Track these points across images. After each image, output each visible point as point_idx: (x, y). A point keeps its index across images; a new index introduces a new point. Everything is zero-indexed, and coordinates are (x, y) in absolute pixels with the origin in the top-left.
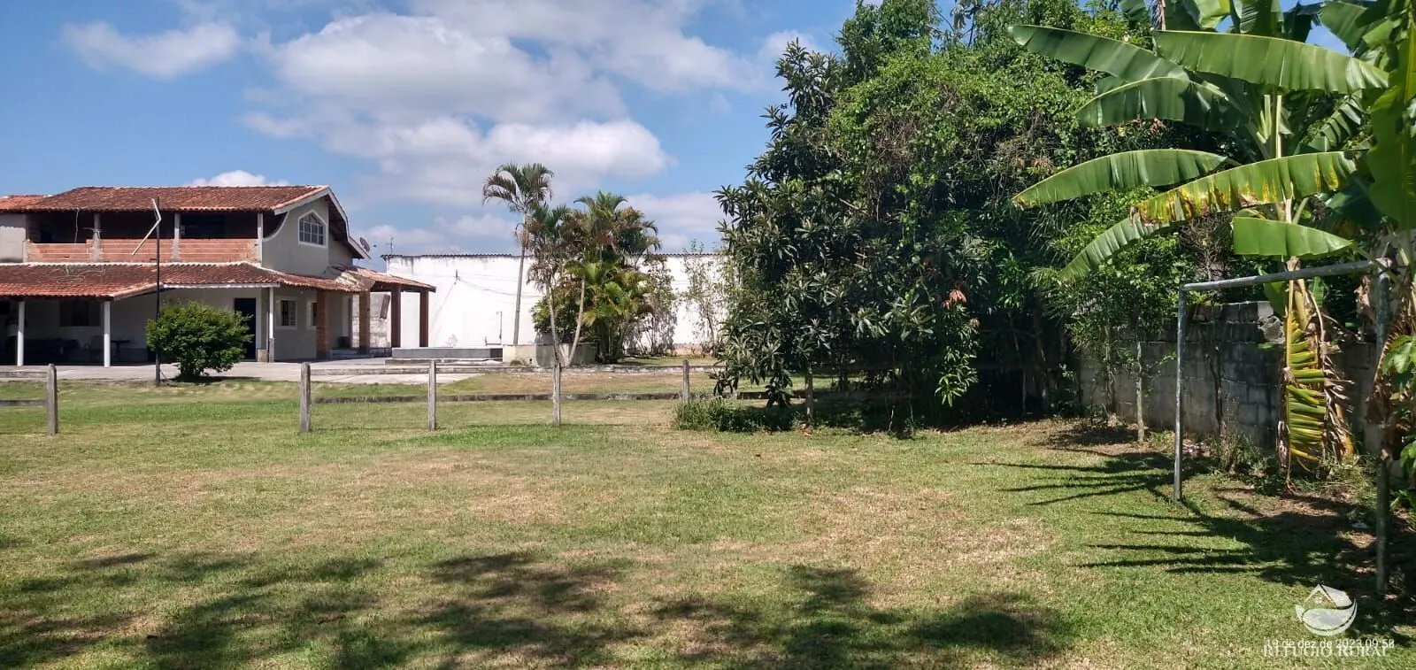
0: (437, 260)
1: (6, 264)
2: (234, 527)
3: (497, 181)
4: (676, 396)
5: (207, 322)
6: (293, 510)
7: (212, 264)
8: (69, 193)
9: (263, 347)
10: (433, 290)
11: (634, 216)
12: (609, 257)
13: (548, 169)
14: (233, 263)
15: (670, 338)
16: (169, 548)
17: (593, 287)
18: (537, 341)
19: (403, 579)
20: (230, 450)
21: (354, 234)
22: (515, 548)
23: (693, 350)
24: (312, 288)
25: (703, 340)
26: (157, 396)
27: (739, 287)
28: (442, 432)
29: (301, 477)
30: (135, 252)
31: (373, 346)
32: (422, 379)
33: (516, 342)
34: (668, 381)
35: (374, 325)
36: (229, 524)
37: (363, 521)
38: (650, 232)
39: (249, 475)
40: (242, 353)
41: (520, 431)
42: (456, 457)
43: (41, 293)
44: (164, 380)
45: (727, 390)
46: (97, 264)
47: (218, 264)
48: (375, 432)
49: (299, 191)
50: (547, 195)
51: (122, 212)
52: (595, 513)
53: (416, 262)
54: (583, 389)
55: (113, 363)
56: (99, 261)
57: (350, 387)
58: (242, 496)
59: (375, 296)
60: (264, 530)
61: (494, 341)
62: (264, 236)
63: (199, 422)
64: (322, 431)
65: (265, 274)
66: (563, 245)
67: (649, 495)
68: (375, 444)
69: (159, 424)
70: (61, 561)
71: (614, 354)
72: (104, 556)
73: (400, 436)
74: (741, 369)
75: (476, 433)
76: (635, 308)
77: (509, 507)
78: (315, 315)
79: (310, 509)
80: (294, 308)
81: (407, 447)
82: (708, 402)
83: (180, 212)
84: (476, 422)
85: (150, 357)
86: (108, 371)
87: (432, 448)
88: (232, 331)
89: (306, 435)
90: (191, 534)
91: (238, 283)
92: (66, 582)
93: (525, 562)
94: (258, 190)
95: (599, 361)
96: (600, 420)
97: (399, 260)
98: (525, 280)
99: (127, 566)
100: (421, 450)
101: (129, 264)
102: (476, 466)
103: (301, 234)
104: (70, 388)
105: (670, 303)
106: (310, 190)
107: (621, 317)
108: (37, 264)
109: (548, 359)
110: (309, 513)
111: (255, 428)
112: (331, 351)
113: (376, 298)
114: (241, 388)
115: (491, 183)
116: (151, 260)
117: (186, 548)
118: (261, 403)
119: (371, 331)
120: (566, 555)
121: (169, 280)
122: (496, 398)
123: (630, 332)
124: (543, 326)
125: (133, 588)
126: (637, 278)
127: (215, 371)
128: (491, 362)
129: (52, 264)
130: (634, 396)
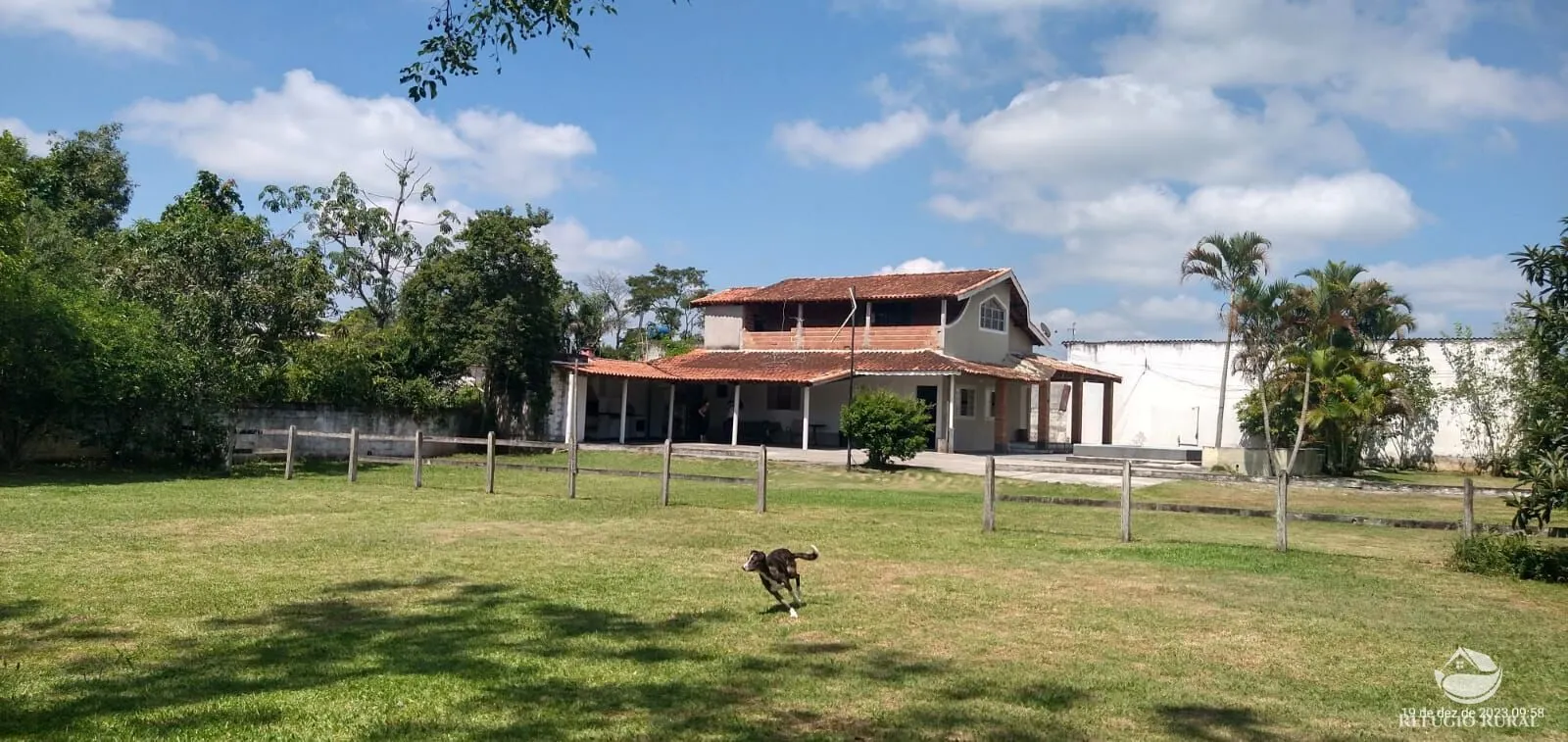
0: (1124, 347)
1: (726, 351)
2: (929, 627)
3: (1199, 255)
4: (1453, 527)
5: (893, 409)
6: (984, 616)
7: (898, 351)
8: (778, 284)
9: (943, 437)
10: (1119, 380)
11: (1378, 289)
12: (1343, 342)
13: (1264, 237)
14: (917, 351)
15: (1428, 448)
16: (869, 642)
17: (1321, 380)
18: (1243, 443)
19: (1114, 719)
20: (918, 543)
21: (1035, 320)
22: (1247, 703)
23: (1463, 465)
24: (992, 377)
25: (1476, 451)
26: (848, 481)
27: (1533, 380)
28: (1137, 544)
29: (989, 581)
30: (831, 340)
31: (1051, 441)
32: (1115, 481)
33: (1218, 444)
34: (1430, 504)
35: (1053, 418)
36: (922, 623)
37: (1059, 641)
38: (1402, 309)
39: (939, 572)
40: (924, 442)
41: (1234, 552)
42: (1157, 576)
43: (753, 379)
44: (854, 466)
45: (1533, 523)
46: (799, 351)
47: (903, 352)
48: (1061, 538)
49: (983, 275)
50: (1261, 270)
51: (820, 301)
52: (1352, 672)
53: (1100, 348)
54: (1311, 507)
55: (810, 446)
56: (801, 348)
57: (1030, 484)
58: (932, 595)
59: (1056, 386)
60: (958, 635)
61: (1189, 441)
62: (947, 323)
63: (887, 510)
64: (1006, 531)
65: (947, 361)
66: (1281, 329)
67: (1426, 657)
68: (1062, 551)
69: (851, 510)
70: (773, 642)
71: (1349, 465)
72: (808, 641)
73: (1088, 545)
74: (1557, 496)
75: (1179, 550)
76: (1379, 406)
77: (1233, 648)
78: (993, 404)
79: (1002, 618)
80: (972, 398)
81: (1100, 559)
82: (1503, 537)
83: (871, 300)
84: (1176, 536)
85: (842, 442)
86: (805, 454)
87: (1128, 563)
88: (916, 419)
89: (989, 534)
90: (889, 630)
91: (921, 371)
92: (779, 665)
93: (1266, 722)
94: (942, 276)
95: (1326, 473)
96: (1341, 548)
97: (1081, 347)
98: (1230, 371)
99: (833, 655)
100: (1115, 564)
101: (826, 351)
102: (1184, 591)
103: (982, 320)
104: (775, 468)
105: (1428, 402)
106: (993, 274)
107: (1357, 419)
108: (750, 351)
109: (1260, 466)
110: (1000, 623)
111: (940, 522)
112: (1009, 445)
113: (1056, 388)
114: (923, 479)
115: (1192, 258)
116: (845, 347)
117: (884, 644)
118: (943, 496)
119: (1051, 424)
120: (1321, 723)
121: (860, 368)
122: (1202, 510)
123: (1369, 438)
124: (1252, 425)
125: (838, 681)
126: (1383, 368)
127: (900, 459)
128: (1187, 465)
129: (762, 351)
130: (1389, 522)
